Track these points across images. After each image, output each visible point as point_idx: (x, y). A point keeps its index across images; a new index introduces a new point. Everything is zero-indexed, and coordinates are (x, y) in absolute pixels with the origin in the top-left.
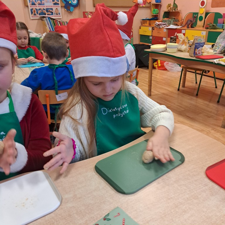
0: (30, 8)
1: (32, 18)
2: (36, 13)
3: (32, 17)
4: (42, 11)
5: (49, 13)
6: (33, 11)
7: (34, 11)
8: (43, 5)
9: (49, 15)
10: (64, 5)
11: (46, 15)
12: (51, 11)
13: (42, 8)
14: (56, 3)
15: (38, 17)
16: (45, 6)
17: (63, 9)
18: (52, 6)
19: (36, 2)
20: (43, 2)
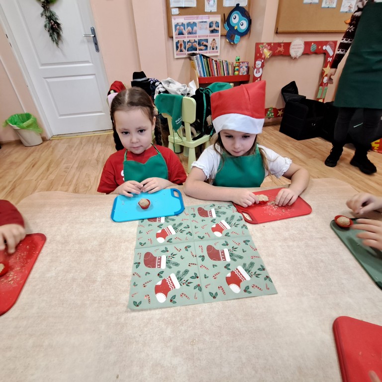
0: (175, 40)
1: (176, 57)
2: (183, 48)
3: (177, 55)
4: (192, 45)
5: (202, 47)
6: (179, 45)
7: (181, 45)
8: (195, 34)
9: (201, 50)
10: (225, 32)
11: (196, 50)
12: (205, 43)
13: (192, 39)
14: (214, 29)
15: (186, 54)
16: (197, 35)
17: (224, 40)
18: (207, 36)
19: (184, 29)
20: (195, 28)
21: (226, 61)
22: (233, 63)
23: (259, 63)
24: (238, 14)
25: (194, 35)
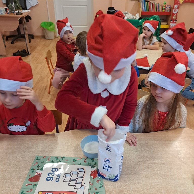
21: (158, 4)
22: (162, 5)
23: (176, 6)
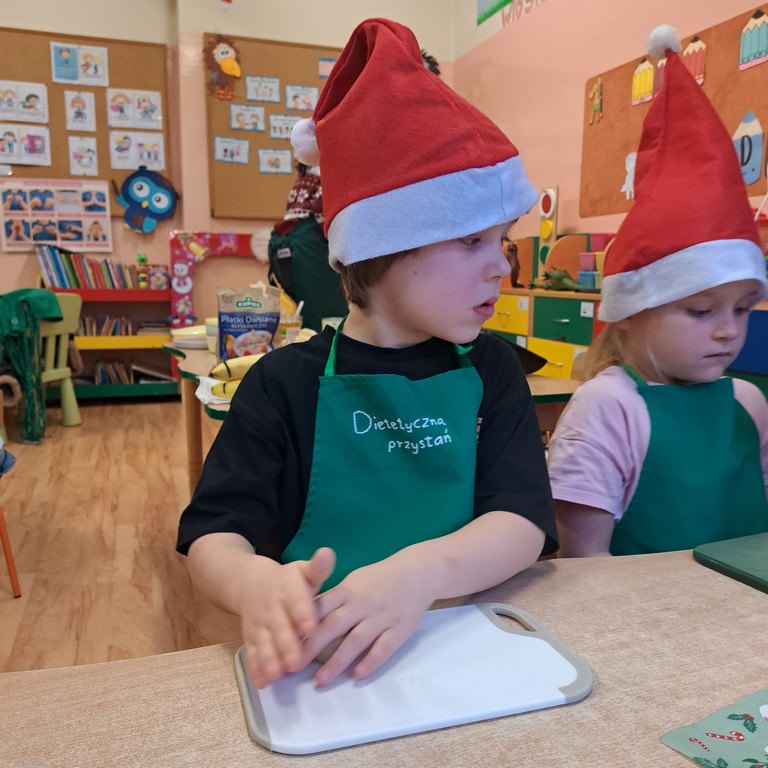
1: (6, 249)
2: (22, 233)
4: (45, 229)
5: (69, 235)
6: (13, 228)
7: (18, 228)
8: (50, 210)
9: (67, 239)
11: (57, 240)
12: (74, 228)
14: (95, 205)
15: (29, 245)
16: (56, 212)
17: (119, 225)
18: (79, 216)
19: (25, 200)
20: (49, 201)
21: (117, 265)
23: (182, 268)
24: (147, 183)
25: (49, 212)
